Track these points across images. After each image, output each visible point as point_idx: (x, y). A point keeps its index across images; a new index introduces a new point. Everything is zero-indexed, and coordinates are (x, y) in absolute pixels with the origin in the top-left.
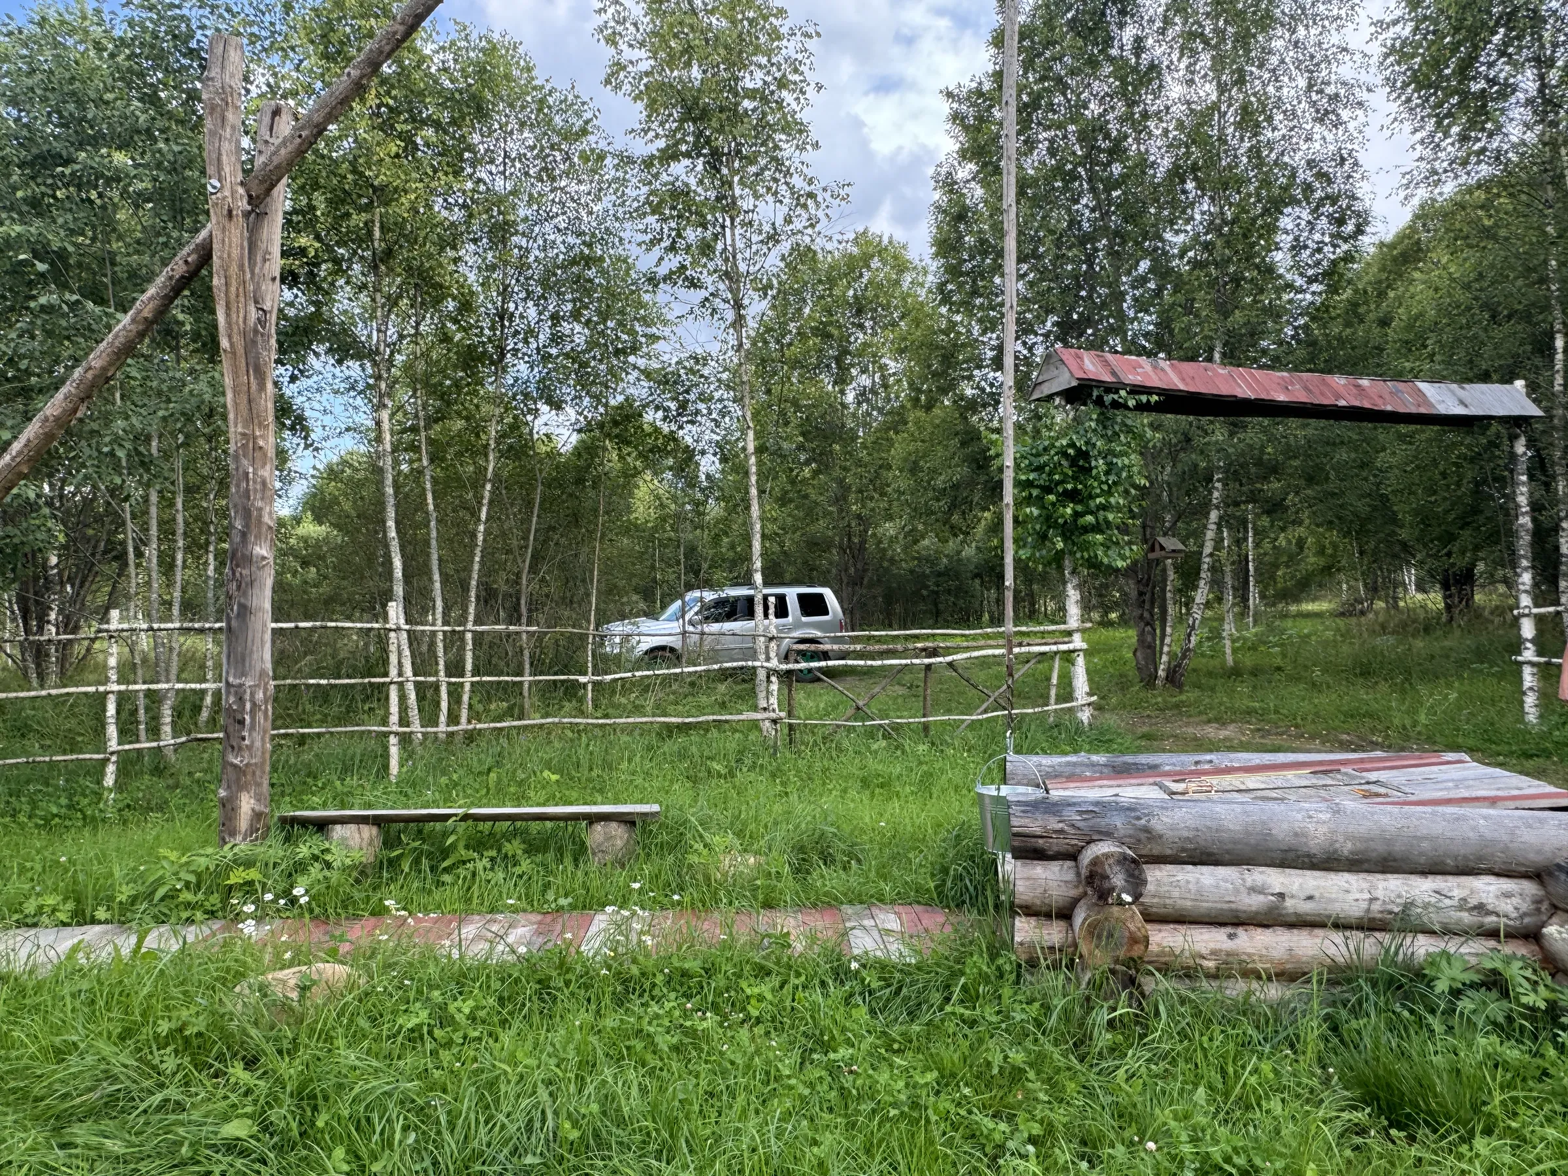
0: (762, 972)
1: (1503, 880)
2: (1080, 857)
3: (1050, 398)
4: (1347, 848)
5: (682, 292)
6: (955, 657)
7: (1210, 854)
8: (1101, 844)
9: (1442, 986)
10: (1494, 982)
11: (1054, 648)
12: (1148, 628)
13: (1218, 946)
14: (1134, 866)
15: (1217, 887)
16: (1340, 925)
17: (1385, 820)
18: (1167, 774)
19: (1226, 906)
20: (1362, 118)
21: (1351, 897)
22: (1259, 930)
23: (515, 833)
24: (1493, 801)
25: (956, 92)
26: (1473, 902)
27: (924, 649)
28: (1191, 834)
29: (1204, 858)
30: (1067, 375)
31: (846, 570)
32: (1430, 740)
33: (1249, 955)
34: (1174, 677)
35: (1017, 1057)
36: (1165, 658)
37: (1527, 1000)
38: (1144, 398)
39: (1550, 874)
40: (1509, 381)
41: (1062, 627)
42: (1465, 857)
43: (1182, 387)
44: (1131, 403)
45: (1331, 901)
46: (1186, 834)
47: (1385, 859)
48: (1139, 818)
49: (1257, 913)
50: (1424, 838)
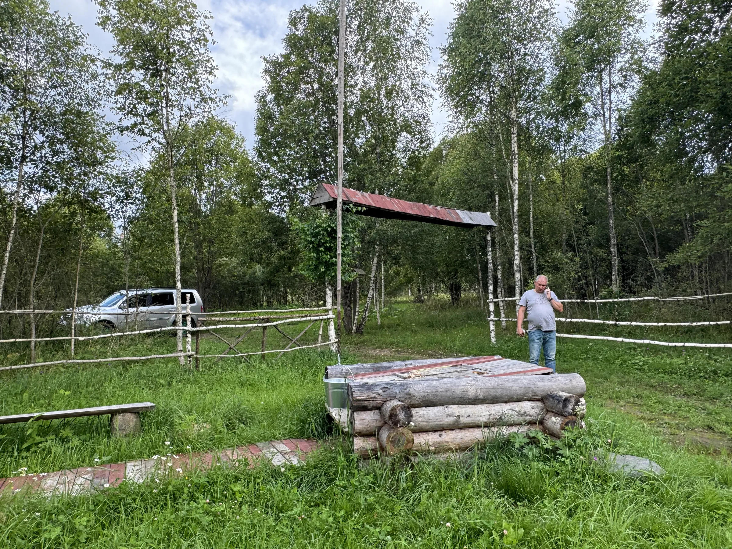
0: (237, 479)
1: (531, 402)
2: (383, 408)
3: (319, 205)
4: (481, 395)
5: (138, 137)
6: (278, 322)
7: (432, 402)
8: (392, 402)
9: (517, 445)
10: (533, 441)
11: (321, 317)
12: (349, 308)
13: (436, 440)
14: (408, 408)
15: (435, 415)
16: (477, 426)
17: (494, 383)
18: (397, 370)
19: (439, 423)
20: (431, 101)
21: (482, 414)
22: (450, 432)
23: (66, 425)
24: (524, 372)
25: (268, 59)
26: (522, 412)
27: (263, 319)
28: (426, 394)
29: (430, 404)
30: (328, 196)
31: (201, 281)
32: (460, 352)
33: (447, 442)
34: (359, 330)
35: (371, 499)
36: (356, 321)
37: (545, 446)
38: (360, 208)
39: (546, 398)
40: (484, 211)
41: (325, 308)
42: (520, 395)
43: (374, 205)
44: (355, 210)
45: (476, 416)
46: (423, 394)
47: (494, 398)
48: (405, 389)
49: (450, 425)
50: (507, 389)
